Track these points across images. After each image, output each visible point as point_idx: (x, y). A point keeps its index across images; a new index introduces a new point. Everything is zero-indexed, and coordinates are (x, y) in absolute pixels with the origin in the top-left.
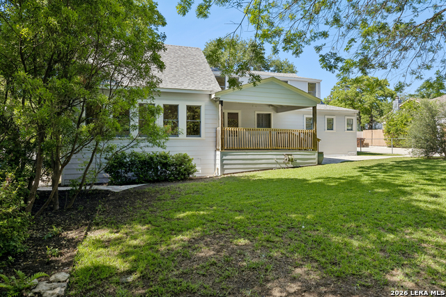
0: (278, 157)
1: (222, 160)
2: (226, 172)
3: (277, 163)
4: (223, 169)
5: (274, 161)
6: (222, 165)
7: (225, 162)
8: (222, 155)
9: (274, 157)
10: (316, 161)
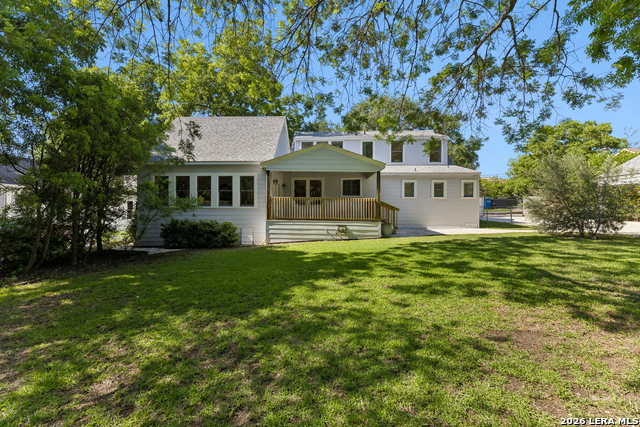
0: (330, 228)
1: (268, 230)
2: (272, 241)
3: (329, 234)
4: (268, 239)
5: (325, 232)
6: (268, 234)
7: (270, 231)
8: (268, 224)
9: (326, 228)
10: (379, 234)
